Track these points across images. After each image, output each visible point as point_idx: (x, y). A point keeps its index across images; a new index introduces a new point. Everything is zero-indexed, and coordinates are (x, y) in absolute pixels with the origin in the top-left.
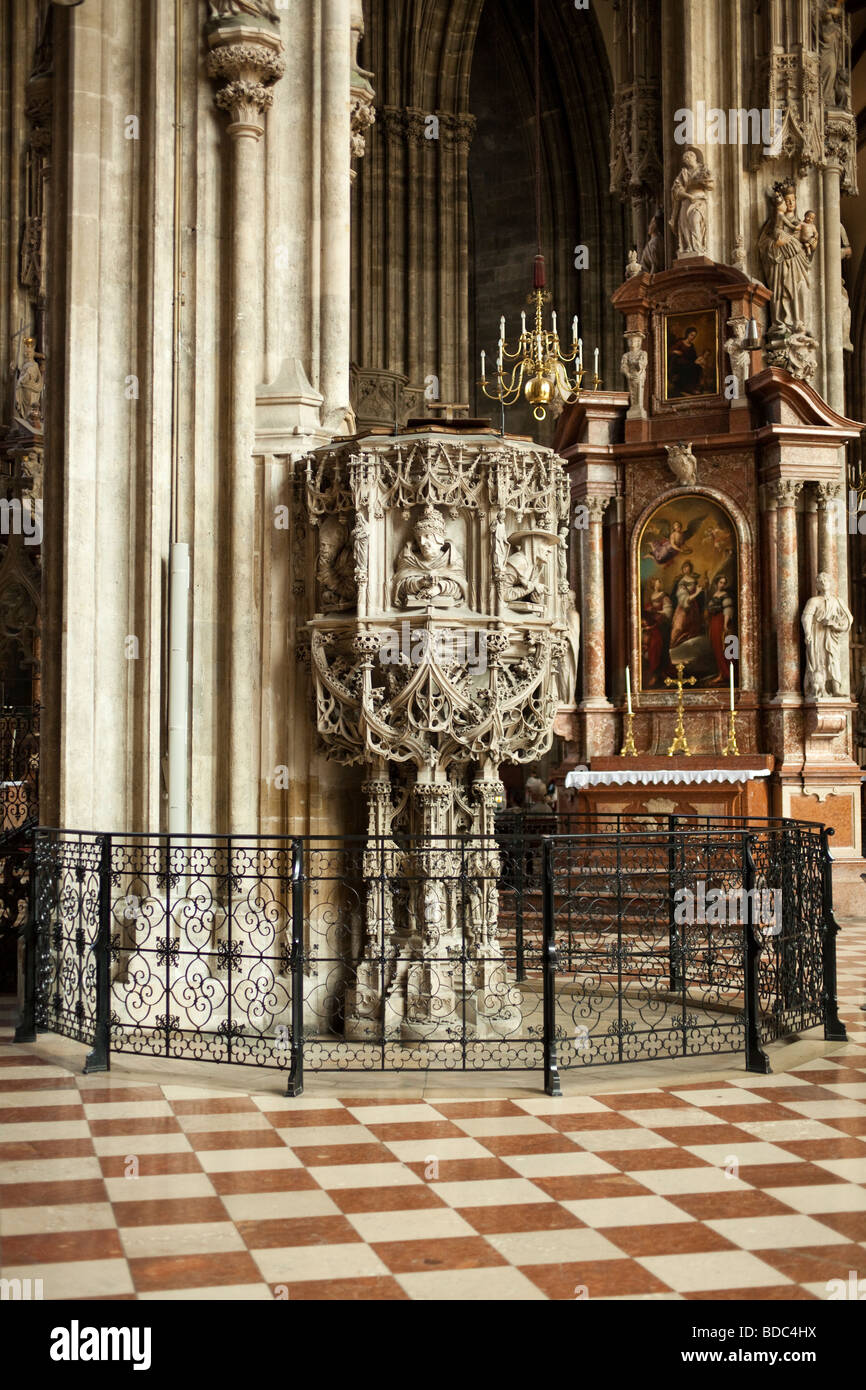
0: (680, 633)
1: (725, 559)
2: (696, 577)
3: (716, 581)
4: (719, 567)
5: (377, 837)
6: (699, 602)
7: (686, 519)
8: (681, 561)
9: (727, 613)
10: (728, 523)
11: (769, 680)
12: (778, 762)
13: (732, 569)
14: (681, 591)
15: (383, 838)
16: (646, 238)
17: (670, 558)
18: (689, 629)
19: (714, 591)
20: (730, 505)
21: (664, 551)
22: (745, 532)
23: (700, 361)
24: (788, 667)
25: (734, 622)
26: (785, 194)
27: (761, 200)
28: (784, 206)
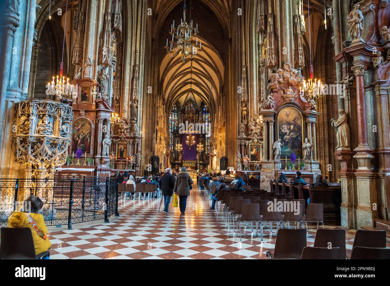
0: (79, 143)
1: (89, 131)
2: (83, 133)
3: (87, 134)
4: (88, 132)
5: (28, 179)
6: (84, 138)
7: (82, 123)
8: (81, 130)
9: (89, 140)
10: (90, 124)
11: (95, 153)
12: (96, 167)
13: (90, 133)
14: (80, 136)
15: (29, 179)
16: (78, 72)
17: (79, 130)
18: (81, 143)
19: (86, 136)
20: (91, 121)
21: (78, 128)
22: (93, 126)
23: (87, 95)
24: (99, 150)
25: (90, 142)
26: (104, 69)
27: (100, 70)
28: (104, 71)
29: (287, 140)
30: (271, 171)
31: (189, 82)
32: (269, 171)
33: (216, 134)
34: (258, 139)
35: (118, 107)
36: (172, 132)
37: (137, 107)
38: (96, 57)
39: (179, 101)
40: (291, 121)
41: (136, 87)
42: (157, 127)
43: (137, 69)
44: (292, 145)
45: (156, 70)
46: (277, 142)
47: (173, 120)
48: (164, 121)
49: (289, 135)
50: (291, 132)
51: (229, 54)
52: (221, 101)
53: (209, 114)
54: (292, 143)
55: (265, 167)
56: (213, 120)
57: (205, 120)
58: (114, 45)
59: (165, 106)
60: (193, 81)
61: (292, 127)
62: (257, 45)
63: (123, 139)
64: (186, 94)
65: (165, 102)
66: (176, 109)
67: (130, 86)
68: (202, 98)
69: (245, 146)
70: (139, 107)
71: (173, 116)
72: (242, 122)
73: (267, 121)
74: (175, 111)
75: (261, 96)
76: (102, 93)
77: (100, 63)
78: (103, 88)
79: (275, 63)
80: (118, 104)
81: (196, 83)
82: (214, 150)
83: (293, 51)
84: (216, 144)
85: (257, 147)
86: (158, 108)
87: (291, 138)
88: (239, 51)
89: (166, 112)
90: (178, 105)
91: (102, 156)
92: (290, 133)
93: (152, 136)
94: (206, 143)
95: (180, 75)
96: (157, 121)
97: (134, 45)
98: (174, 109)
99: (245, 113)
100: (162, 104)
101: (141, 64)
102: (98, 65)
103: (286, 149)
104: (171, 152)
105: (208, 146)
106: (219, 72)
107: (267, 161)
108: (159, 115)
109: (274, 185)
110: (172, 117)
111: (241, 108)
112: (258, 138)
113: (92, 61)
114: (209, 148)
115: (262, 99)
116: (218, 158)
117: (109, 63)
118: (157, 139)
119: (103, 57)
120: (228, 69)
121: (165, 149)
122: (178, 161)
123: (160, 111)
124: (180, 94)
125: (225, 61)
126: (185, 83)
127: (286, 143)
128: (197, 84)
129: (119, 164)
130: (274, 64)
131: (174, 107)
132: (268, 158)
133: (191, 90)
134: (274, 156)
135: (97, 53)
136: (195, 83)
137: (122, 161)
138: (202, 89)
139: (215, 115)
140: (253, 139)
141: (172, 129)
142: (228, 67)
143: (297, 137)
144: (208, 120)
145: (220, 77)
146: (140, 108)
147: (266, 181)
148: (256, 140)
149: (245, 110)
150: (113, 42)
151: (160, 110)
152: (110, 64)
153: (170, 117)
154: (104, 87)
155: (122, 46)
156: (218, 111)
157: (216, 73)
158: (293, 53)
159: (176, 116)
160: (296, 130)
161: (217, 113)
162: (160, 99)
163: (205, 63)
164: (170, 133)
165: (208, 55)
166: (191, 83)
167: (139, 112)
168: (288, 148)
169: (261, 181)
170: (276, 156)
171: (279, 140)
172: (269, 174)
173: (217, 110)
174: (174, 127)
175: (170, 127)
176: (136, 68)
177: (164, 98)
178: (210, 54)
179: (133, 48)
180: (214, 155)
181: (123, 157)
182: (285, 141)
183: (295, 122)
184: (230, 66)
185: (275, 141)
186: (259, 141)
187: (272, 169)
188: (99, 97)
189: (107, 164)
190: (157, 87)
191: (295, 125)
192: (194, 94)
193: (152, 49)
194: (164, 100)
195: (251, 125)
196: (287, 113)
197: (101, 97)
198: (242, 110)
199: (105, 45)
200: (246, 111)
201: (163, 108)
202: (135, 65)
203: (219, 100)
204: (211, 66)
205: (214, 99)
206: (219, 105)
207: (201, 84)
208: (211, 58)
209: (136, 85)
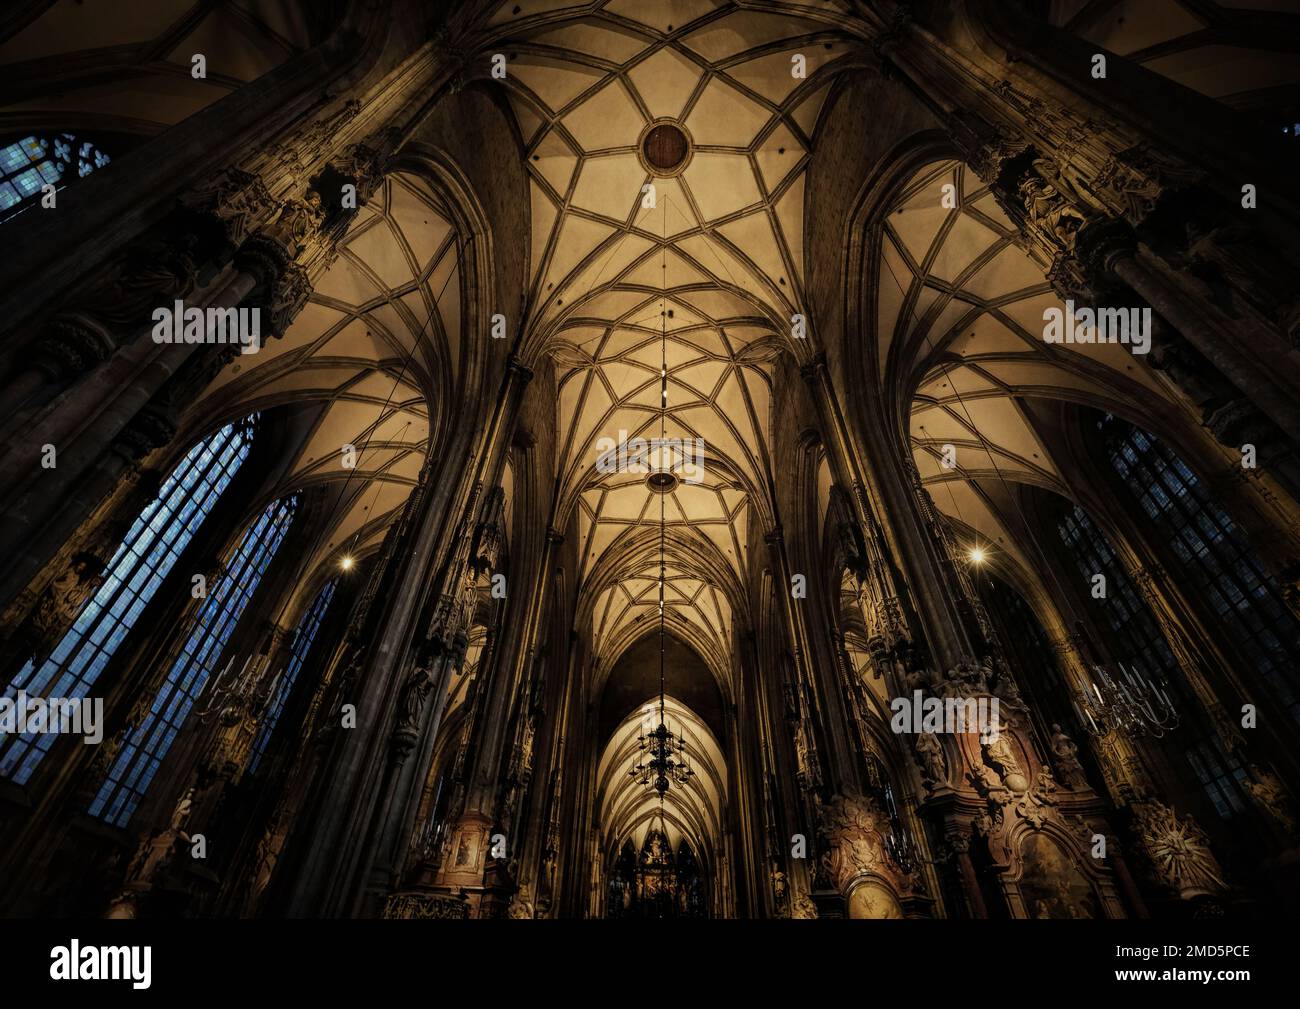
23: (469, 852)
31: (655, 793)
37: (553, 869)
41: (556, 819)
52: (726, 843)
65: (605, 843)
67: (544, 816)
70: (556, 870)
86: (590, 864)
89: (605, 870)
90: (631, 849)
96: (588, 900)
97: (557, 726)
99: (780, 887)
100: (598, 851)
106: (716, 773)
108: (591, 883)
111: (770, 872)
120: (735, 770)
123: (594, 871)
124: (636, 821)
125: (728, 753)
126: (646, 797)
128: (673, 798)
133: (663, 814)
136: (667, 795)
139: (714, 881)
142: (735, 765)
144: (698, 891)
145: (718, 785)
146: (559, 870)
149: (779, 880)
151: (594, 867)
156: (721, 872)
157: (711, 777)
161: (719, 877)
162: (595, 840)
165: (693, 735)
167: (555, 881)
173: (718, 867)
178: (698, 735)
179: (556, 734)
184: (738, 762)
192: (665, 820)
198: (774, 880)
200: (783, 882)
201: (600, 861)
202: (556, 770)
203: (720, 841)
204: (700, 760)
205: (709, 837)
206: (722, 854)
207: (681, 800)
208: (698, 742)
209: (555, 814)
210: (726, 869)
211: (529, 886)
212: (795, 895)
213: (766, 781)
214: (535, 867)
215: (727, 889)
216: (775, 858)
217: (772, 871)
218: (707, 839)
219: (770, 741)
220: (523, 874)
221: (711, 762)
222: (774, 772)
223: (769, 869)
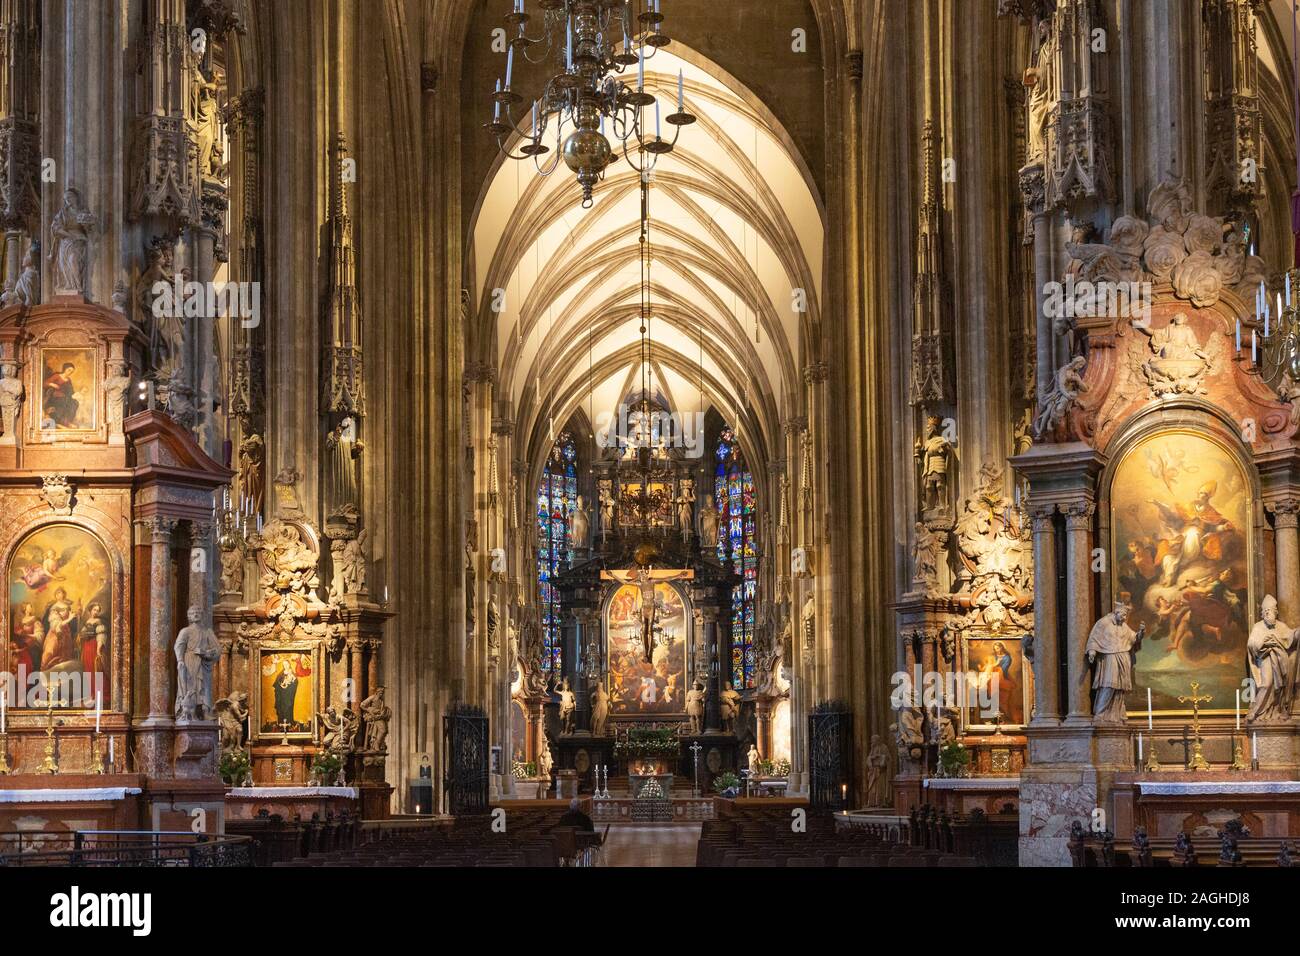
0: (51, 656)
1: (100, 588)
2: (70, 603)
3: (90, 608)
6: (72, 627)
9: (100, 640)
10: (103, 554)
11: (139, 705)
14: (53, 616)
17: (42, 584)
18: (61, 653)
19: (86, 617)
20: (105, 537)
21: (36, 577)
22: (120, 563)
23: (77, 396)
24: (156, 690)
25: (106, 648)
26: (164, 249)
27: (139, 251)
28: (162, 260)
29: (1163, 611)
30: (1077, 778)
31: (635, 307)
32: (1067, 778)
33: (786, 585)
34: (1007, 606)
35: (252, 454)
36: (552, 579)
37: (356, 453)
38: (111, 182)
39: (588, 413)
40: (1187, 506)
41: (348, 340)
42: (475, 556)
43: (346, 241)
44: (1190, 634)
45: (454, 243)
46: (1107, 620)
47: (557, 517)
48: (507, 522)
49: (1174, 583)
50: (1186, 567)
51: (852, 142)
52: (811, 402)
53: (748, 476)
54: (1190, 624)
55: (1043, 757)
56: (767, 509)
57: (727, 509)
58: (210, 108)
59: (508, 441)
60: (656, 299)
61: (1192, 536)
62: (1000, 86)
63: (288, 625)
64: (625, 372)
65: (512, 417)
66: (570, 454)
67: (315, 334)
68: (706, 393)
69: (941, 644)
70: (366, 453)
71: (557, 492)
72: (920, 516)
73: (1057, 509)
74: (569, 463)
75: (1021, 371)
76: (157, 383)
77: (137, 216)
78: (161, 351)
79: (1099, 184)
80: (255, 437)
81: (676, 311)
82: (780, 668)
83: (1201, 110)
84: (789, 639)
85: (1003, 651)
86: (469, 452)
87: (1186, 596)
88: (904, 126)
89: (517, 471)
90: (583, 431)
91: (174, 719)
92: (1179, 570)
93: (445, 601)
94: (737, 629)
95: (586, 271)
96: (472, 525)
97: (322, 105)
98: (563, 456)
99: (935, 465)
100: (493, 430)
101: (366, 211)
102: (129, 222)
103: (1159, 658)
104: (551, 684)
105: (745, 647)
106: (794, 242)
107: (1053, 723)
108: (477, 490)
109: (1090, 852)
110: (550, 496)
111: (913, 445)
112: (1007, 599)
113: (92, 203)
114: (751, 657)
115: (1028, 389)
116: (796, 709)
117: (185, 212)
118: (470, 620)
119: (153, 181)
120: (845, 229)
121: (519, 668)
122: (590, 728)
123: (482, 468)
124: (591, 372)
125: (828, 183)
126: (614, 315)
127: (1156, 627)
128: (681, 316)
129: (274, 757)
130: (1091, 190)
131: (562, 446)
132: (1063, 710)
133: (647, 352)
134: (1093, 695)
135: (119, 155)
136: (667, 309)
137: (291, 742)
138: (704, 343)
139: (778, 481)
140: (982, 608)
141: (551, 560)
142: (846, 214)
143: (1219, 591)
144: (743, 509)
145: (798, 273)
146: (374, 453)
147: (1048, 833)
148: (996, 613)
149: (935, 454)
150: (203, 92)
151: (482, 461)
152: (192, 220)
153: (543, 501)
154: (166, 347)
155: (259, 116)
156: (795, 459)
157: (780, 252)
158: (1201, 124)
159: (572, 492)
160: (1216, 553)
161: (790, 472)
162: (481, 406)
163: (720, 198)
164: (546, 586)
165: (733, 149)
166: (645, 311)
167: (366, 478)
168: (1169, 651)
169: (1024, 828)
170: (1103, 698)
171: (1122, 610)
172: (1066, 795)
173: (789, 453)
174: (564, 554)
175: (544, 553)
176: (339, 238)
177: (506, 395)
178: (747, 147)
179: (322, 127)
180: (780, 695)
181: (291, 720)
182: (1152, 617)
183: (1209, 508)
184: (854, 209)
185: (1097, 614)
186: (1015, 615)
187: (1080, 767)
188: (143, 406)
189: (205, 761)
190: (461, 337)
191: (1208, 528)
192: (664, 369)
193: (424, 130)
194: (503, 406)
195: (970, 532)
196: (1162, 465)
197: (151, 407)
198: (922, 453)
199: (161, 113)
200: (943, 455)
201: (501, 452)
202: (333, 225)
203: (797, 399)
204: (749, 211)
205: (771, 396)
206: (799, 425)
207: (700, 317)
208: (749, 167)
209: (345, 328)
210: (807, 455)
211: (300, 487)
212: (970, 481)
213: (925, 229)
214: (309, 450)
215: (808, 492)
216: (929, 405)
217: (919, 434)
218: (767, 401)
219: (947, 125)
220: (280, 465)
221: (780, 215)
222: (950, 203)
223: (911, 430)
